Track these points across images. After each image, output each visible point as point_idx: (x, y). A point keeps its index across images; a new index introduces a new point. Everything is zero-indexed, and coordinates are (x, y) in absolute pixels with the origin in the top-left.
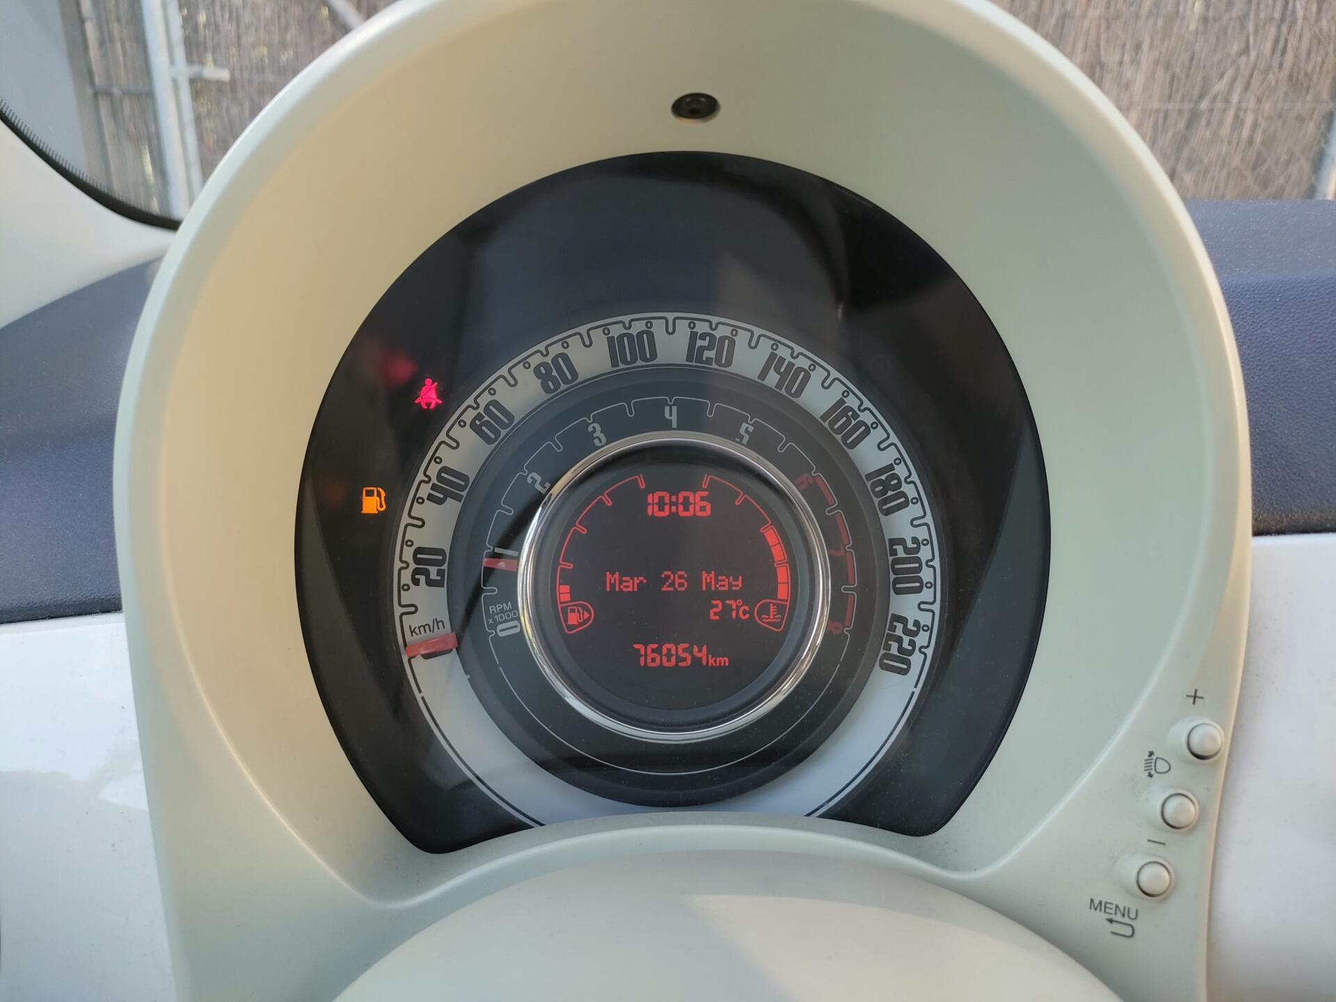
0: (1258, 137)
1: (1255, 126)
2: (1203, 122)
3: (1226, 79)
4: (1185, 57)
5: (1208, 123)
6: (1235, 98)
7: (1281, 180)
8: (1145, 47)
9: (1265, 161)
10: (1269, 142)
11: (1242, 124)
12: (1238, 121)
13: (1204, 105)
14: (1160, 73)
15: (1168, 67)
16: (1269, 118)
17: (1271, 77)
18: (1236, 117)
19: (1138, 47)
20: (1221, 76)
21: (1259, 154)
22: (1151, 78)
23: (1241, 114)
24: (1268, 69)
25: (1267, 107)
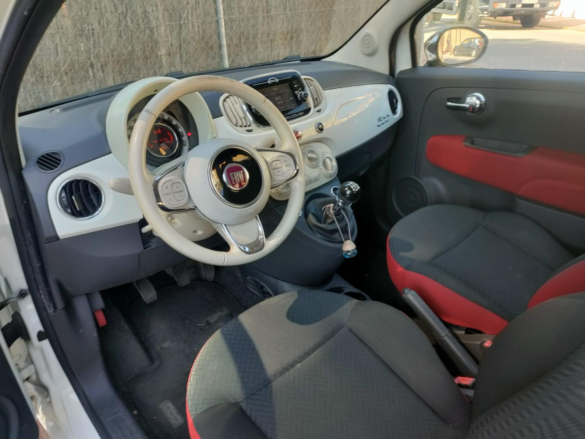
0: (201, 30)
1: (198, 27)
2: (184, 27)
3: (186, 13)
4: (172, 7)
5: (185, 28)
6: (190, 19)
7: (211, 43)
8: (159, 4)
9: (205, 37)
10: (204, 31)
11: (195, 26)
12: (193, 26)
13: (182, 22)
14: (166, 13)
15: (167, 11)
16: (201, 24)
17: (198, 11)
18: (192, 25)
19: (156, 5)
20: (184, 12)
21: (202, 35)
22: (163, 15)
23: (193, 24)
24: (196, 9)
25: (200, 20)
